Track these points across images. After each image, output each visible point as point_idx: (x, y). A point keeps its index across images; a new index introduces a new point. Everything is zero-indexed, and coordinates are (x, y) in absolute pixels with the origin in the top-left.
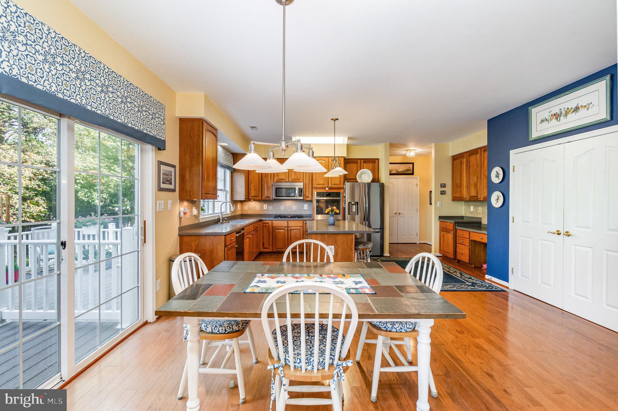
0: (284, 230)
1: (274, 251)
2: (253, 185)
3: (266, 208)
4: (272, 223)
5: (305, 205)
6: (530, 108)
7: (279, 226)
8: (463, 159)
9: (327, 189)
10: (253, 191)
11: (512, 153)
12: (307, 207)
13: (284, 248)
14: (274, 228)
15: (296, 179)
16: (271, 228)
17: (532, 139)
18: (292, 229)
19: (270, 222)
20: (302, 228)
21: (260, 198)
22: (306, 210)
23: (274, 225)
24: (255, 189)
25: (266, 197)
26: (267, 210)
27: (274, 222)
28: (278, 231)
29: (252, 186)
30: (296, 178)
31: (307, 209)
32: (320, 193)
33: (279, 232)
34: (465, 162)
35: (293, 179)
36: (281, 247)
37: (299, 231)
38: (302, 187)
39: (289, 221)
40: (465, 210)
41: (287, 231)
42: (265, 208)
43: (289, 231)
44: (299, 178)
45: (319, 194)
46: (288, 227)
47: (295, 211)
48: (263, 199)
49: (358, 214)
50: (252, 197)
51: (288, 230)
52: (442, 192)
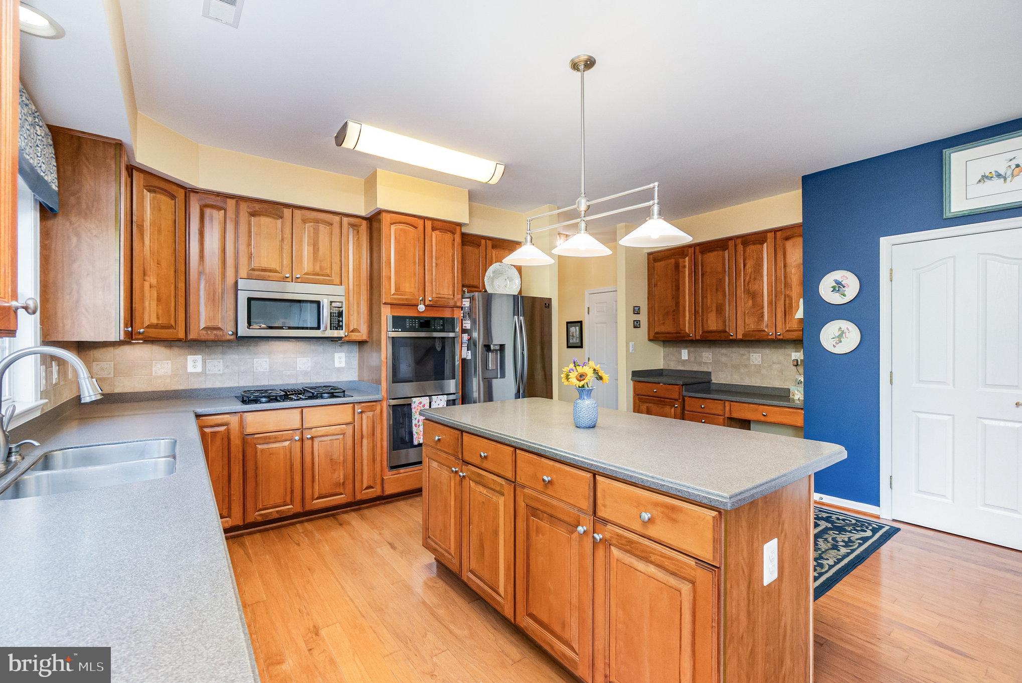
0: (287, 443)
1: (250, 519)
2: (152, 279)
3: (199, 369)
4: (241, 422)
5: (337, 355)
6: (946, 152)
7: (272, 429)
8: (685, 258)
9: (421, 308)
10: (154, 303)
11: (885, 242)
12: (343, 360)
13: (288, 501)
14: (247, 441)
15: (318, 275)
16: (236, 441)
17: (950, 214)
18: (315, 434)
19: (234, 420)
20: (351, 427)
21: (181, 335)
22: (339, 369)
23: (249, 430)
24: (159, 300)
25: (206, 328)
26: (204, 373)
27: (249, 417)
28: (265, 446)
29: (147, 285)
30: (317, 269)
31: (343, 365)
32: (403, 318)
33: (271, 453)
34: (687, 264)
35: (306, 274)
36: (279, 501)
37: (341, 436)
38: (343, 299)
39: (305, 410)
40: (664, 358)
41: (298, 444)
42: (195, 367)
43: (308, 444)
44: (328, 272)
45: (398, 322)
46: (302, 430)
47: (306, 373)
48: (192, 336)
49: (503, 375)
50: (148, 327)
51: (302, 440)
52: (635, 322)
